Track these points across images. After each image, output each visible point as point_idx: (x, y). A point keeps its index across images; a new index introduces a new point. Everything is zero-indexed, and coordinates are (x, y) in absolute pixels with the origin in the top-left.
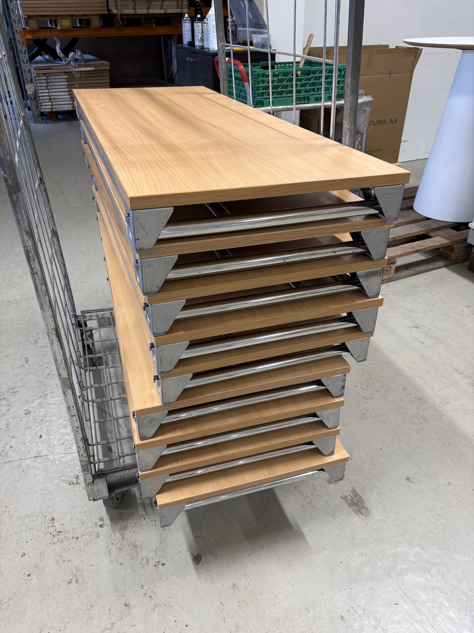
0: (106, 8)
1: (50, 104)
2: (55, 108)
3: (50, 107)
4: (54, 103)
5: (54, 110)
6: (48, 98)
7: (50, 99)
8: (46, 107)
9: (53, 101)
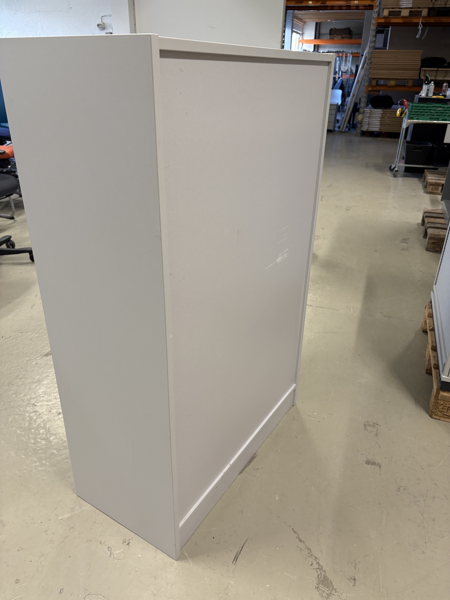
0: (418, 76)
1: (367, 126)
2: (370, 129)
3: (367, 128)
4: (370, 126)
5: (369, 130)
6: (367, 123)
7: (368, 124)
8: (365, 128)
9: (370, 125)
